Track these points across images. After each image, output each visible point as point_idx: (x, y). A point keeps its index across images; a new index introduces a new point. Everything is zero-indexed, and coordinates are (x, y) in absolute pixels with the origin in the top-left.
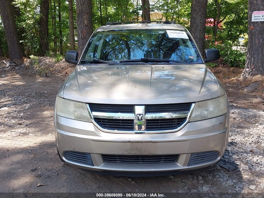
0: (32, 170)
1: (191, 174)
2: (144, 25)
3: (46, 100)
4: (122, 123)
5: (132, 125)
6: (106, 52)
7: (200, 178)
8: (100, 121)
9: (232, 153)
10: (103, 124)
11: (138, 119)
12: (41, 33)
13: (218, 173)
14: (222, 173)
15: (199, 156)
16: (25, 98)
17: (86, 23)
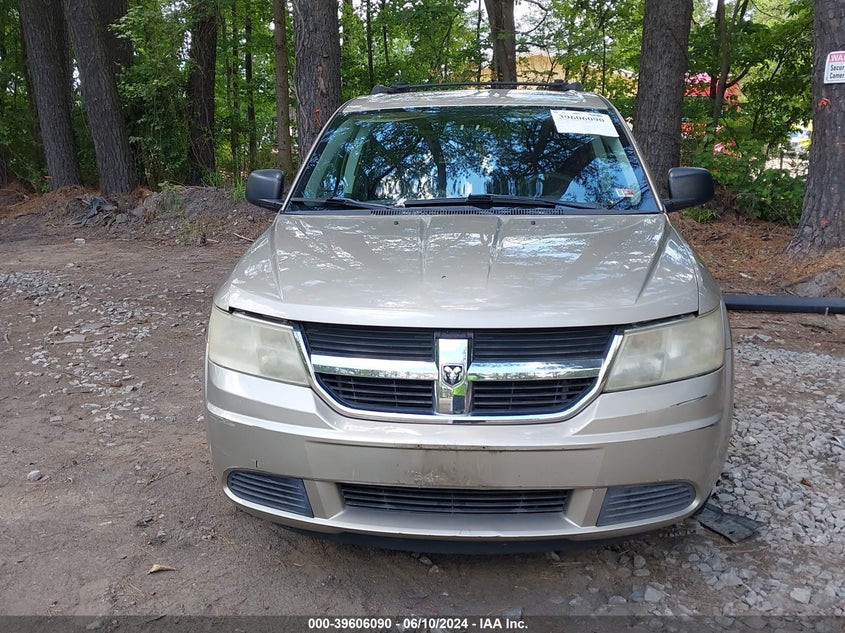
0: (140, 525)
1: (614, 550)
2: (497, 95)
3: (199, 314)
4: (398, 390)
5: (430, 398)
6: (372, 173)
7: (641, 561)
8: (335, 384)
9: (743, 486)
10: (345, 393)
11: (448, 381)
12: (193, 117)
13: (697, 547)
14: (709, 548)
15: (632, 496)
16: (136, 307)
17: (322, 87)
